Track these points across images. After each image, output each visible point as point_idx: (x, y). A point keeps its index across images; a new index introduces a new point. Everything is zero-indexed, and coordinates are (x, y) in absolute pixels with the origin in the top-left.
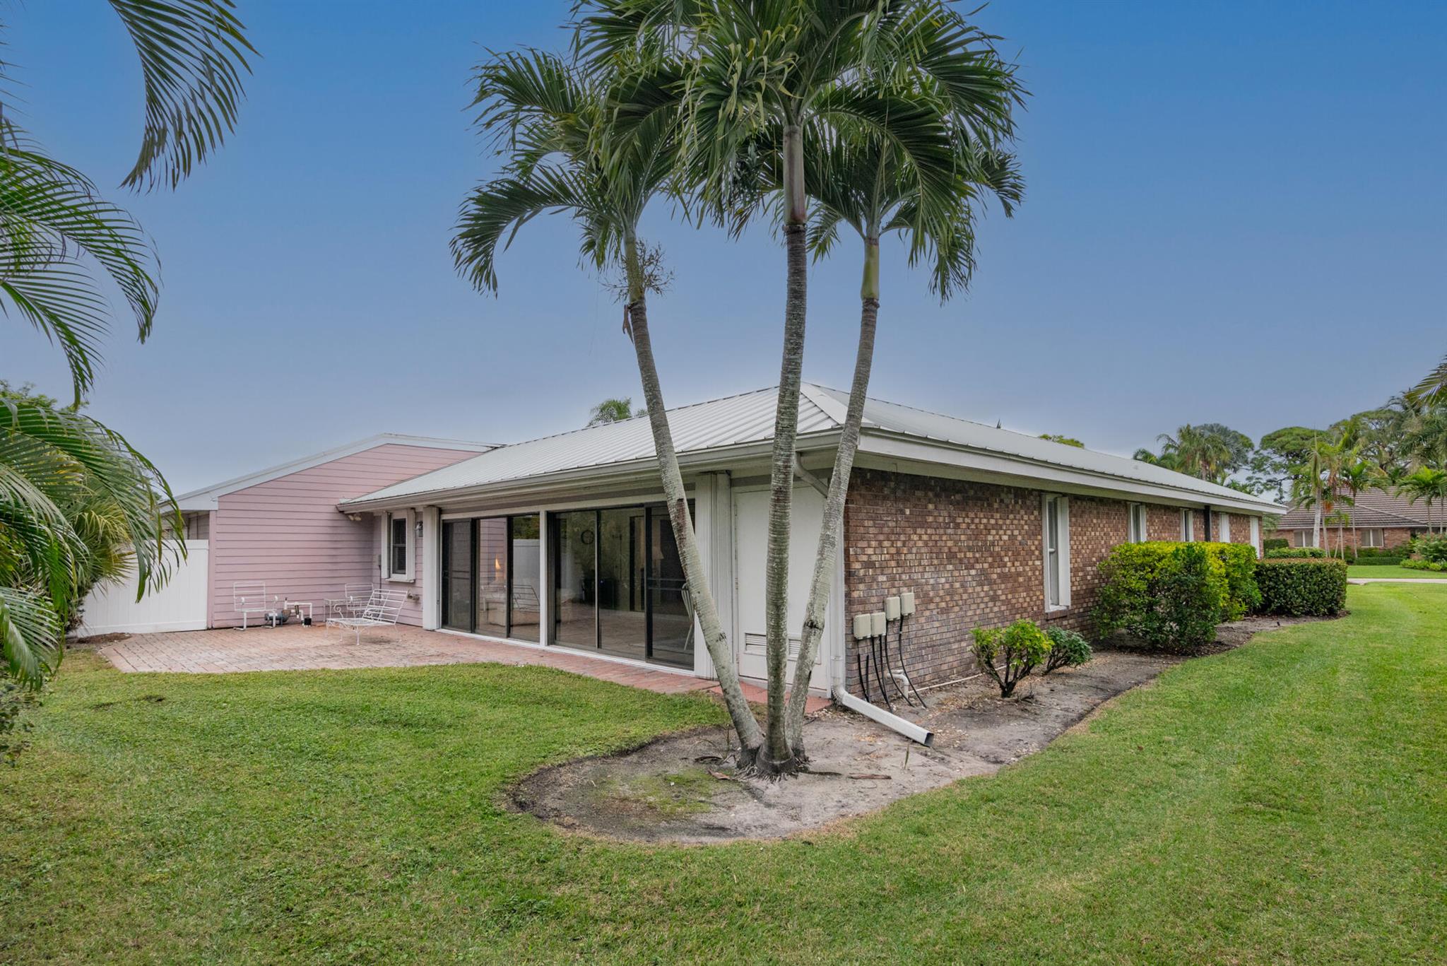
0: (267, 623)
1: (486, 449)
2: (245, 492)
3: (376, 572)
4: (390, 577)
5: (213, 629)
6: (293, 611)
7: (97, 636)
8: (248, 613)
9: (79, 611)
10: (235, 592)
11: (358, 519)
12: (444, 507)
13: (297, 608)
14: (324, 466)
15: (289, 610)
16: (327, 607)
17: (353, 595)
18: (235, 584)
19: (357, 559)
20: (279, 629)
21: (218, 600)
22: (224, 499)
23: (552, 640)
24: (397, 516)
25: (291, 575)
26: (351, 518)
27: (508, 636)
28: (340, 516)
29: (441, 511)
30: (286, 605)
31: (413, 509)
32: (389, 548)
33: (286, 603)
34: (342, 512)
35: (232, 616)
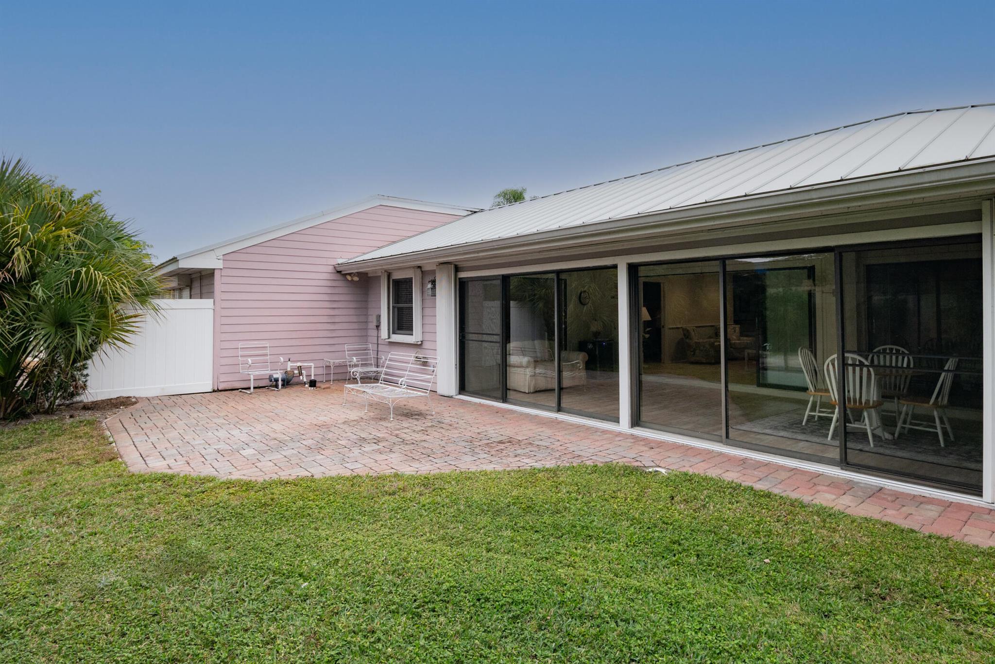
0: (274, 384)
1: (466, 213)
2: (249, 250)
3: (373, 333)
4: (389, 338)
5: (219, 391)
6: (296, 372)
7: (103, 401)
8: (254, 376)
9: (82, 375)
10: (240, 353)
11: (356, 279)
12: (460, 264)
13: (300, 368)
14: (321, 226)
15: (293, 369)
16: (328, 367)
17: (355, 355)
18: (240, 345)
19: (354, 319)
20: (284, 390)
21: (224, 361)
22: (228, 257)
23: (636, 421)
24: (397, 276)
25: (294, 335)
26: (349, 278)
27: (559, 409)
28: (338, 276)
29: (457, 269)
30: (289, 366)
31: (420, 267)
32: (389, 308)
33: (290, 364)
34: (340, 273)
35: (237, 377)
